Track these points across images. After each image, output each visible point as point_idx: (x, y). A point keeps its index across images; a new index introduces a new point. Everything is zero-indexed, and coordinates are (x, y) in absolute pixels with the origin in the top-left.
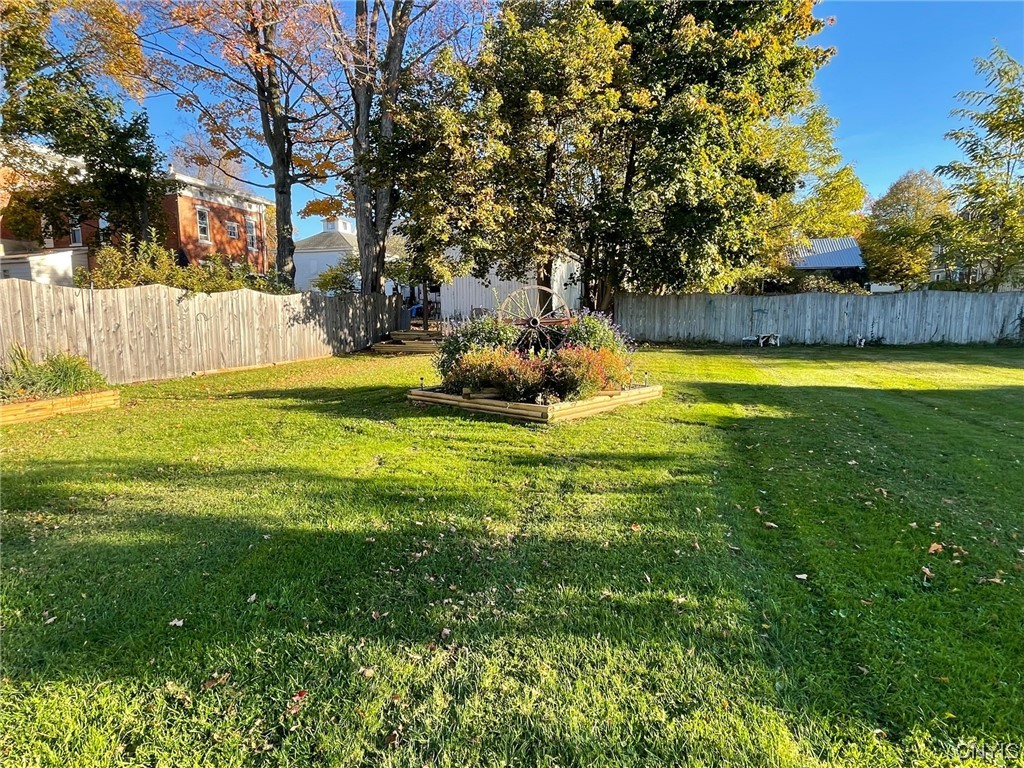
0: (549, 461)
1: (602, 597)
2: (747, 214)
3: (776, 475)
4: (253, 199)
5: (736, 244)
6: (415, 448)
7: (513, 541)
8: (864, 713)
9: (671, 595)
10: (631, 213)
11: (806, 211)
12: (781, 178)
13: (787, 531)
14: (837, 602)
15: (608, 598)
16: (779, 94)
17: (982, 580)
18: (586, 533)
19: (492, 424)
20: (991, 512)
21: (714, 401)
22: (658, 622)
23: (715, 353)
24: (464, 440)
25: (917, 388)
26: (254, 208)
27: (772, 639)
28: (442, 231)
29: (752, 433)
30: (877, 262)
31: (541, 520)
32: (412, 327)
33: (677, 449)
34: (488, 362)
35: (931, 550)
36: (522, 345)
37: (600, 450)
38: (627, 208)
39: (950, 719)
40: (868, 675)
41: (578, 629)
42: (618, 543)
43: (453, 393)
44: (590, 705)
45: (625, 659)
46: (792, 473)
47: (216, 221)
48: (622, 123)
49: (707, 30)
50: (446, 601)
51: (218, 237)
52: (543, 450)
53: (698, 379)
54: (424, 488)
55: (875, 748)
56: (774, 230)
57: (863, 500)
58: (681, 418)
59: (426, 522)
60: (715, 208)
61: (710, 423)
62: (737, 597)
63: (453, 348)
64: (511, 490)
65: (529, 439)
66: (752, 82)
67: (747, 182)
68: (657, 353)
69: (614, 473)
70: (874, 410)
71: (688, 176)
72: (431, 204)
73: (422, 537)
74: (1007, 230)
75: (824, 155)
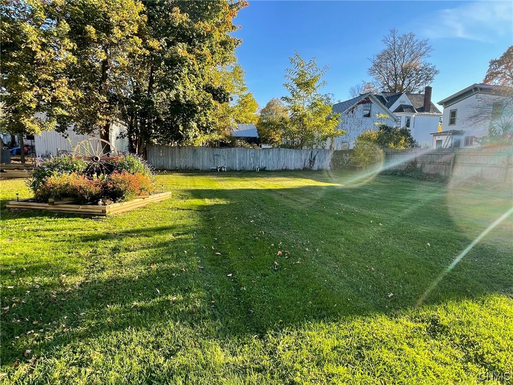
0: (106, 237)
1: (132, 306)
2: (209, 109)
3: (221, 230)
5: (204, 123)
6: (11, 239)
7: (80, 286)
8: (251, 330)
9: (170, 297)
10: (152, 103)
11: (235, 111)
12: (223, 95)
13: (225, 255)
14: (243, 284)
15: (136, 307)
16: (220, 55)
17: (294, 263)
18: (125, 273)
19: (70, 219)
20: (298, 235)
21: (196, 198)
22: (162, 312)
23: (198, 175)
24: (49, 230)
25: (277, 188)
27: (216, 307)
28: (31, 101)
29: (212, 212)
30: (263, 135)
31: (99, 271)
32: (12, 162)
33: (177, 223)
34: (66, 183)
35: (278, 255)
36: (89, 172)
37: (136, 228)
38: (150, 100)
39: (281, 322)
40: (253, 313)
41: (117, 327)
42: (143, 276)
43: (41, 202)
44: (122, 367)
45: (143, 336)
46: (228, 228)
48: (144, 55)
49: (185, 17)
50: (29, 332)
52: (103, 231)
53: (189, 188)
54: (16, 264)
55: (254, 343)
56: (222, 118)
57: (255, 237)
58: (180, 208)
59: (16, 286)
60: (194, 105)
61: (194, 209)
62: (201, 291)
63: (40, 174)
64: (80, 257)
65: (94, 226)
66: (208, 47)
67: (208, 94)
68: (170, 175)
69: (143, 239)
70: (261, 198)
71: (180, 88)
72: (21, 83)
73: (12, 296)
74: (304, 126)
75: (241, 86)
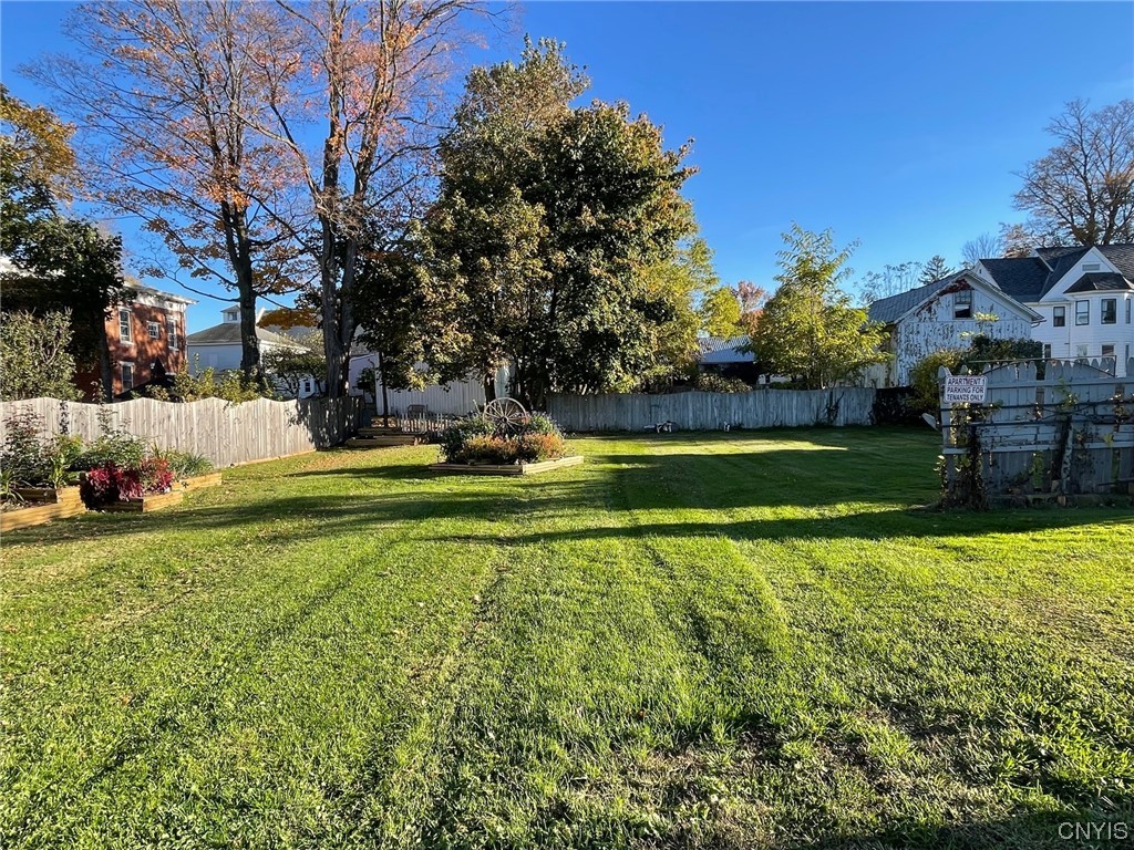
4: (175, 298)
10: (557, 335)
26: (176, 307)
32: (373, 424)
43: (457, 464)
47: (137, 321)
51: (140, 338)
60: (614, 336)
67: (636, 316)
71: (595, 312)
75: (707, 277)
